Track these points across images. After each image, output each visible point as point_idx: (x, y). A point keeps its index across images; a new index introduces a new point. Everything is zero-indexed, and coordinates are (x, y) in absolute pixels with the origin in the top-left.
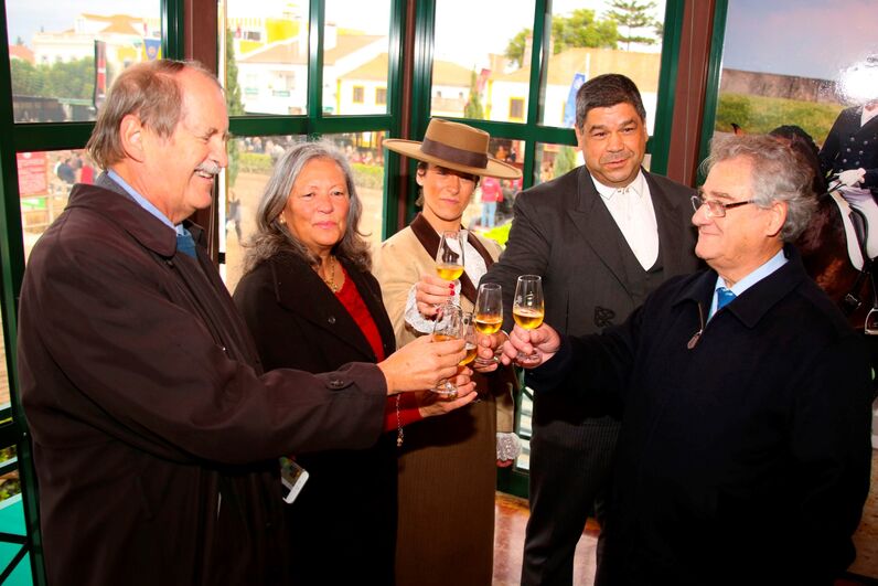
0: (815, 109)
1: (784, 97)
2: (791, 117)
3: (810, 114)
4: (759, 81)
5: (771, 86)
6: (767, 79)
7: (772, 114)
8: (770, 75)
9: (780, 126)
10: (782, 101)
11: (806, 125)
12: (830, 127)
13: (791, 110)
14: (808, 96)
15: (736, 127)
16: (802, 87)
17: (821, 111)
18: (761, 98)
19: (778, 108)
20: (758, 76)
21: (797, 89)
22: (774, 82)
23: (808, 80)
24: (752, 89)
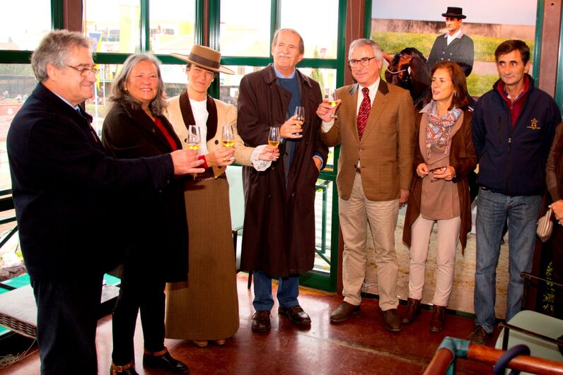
0: (423, 37)
1: (406, 31)
2: (410, 43)
3: (420, 40)
4: (392, 24)
5: (398, 26)
6: (396, 23)
7: (400, 42)
8: (397, 20)
9: (405, 48)
10: (405, 34)
11: (418, 47)
12: (431, 47)
13: (410, 39)
14: (418, 30)
15: (382, 50)
16: (415, 26)
17: (426, 38)
18: (393, 33)
19: (403, 38)
20: (391, 21)
21: (412, 27)
22: (400, 24)
23: (417, 21)
24: (389, 29)
